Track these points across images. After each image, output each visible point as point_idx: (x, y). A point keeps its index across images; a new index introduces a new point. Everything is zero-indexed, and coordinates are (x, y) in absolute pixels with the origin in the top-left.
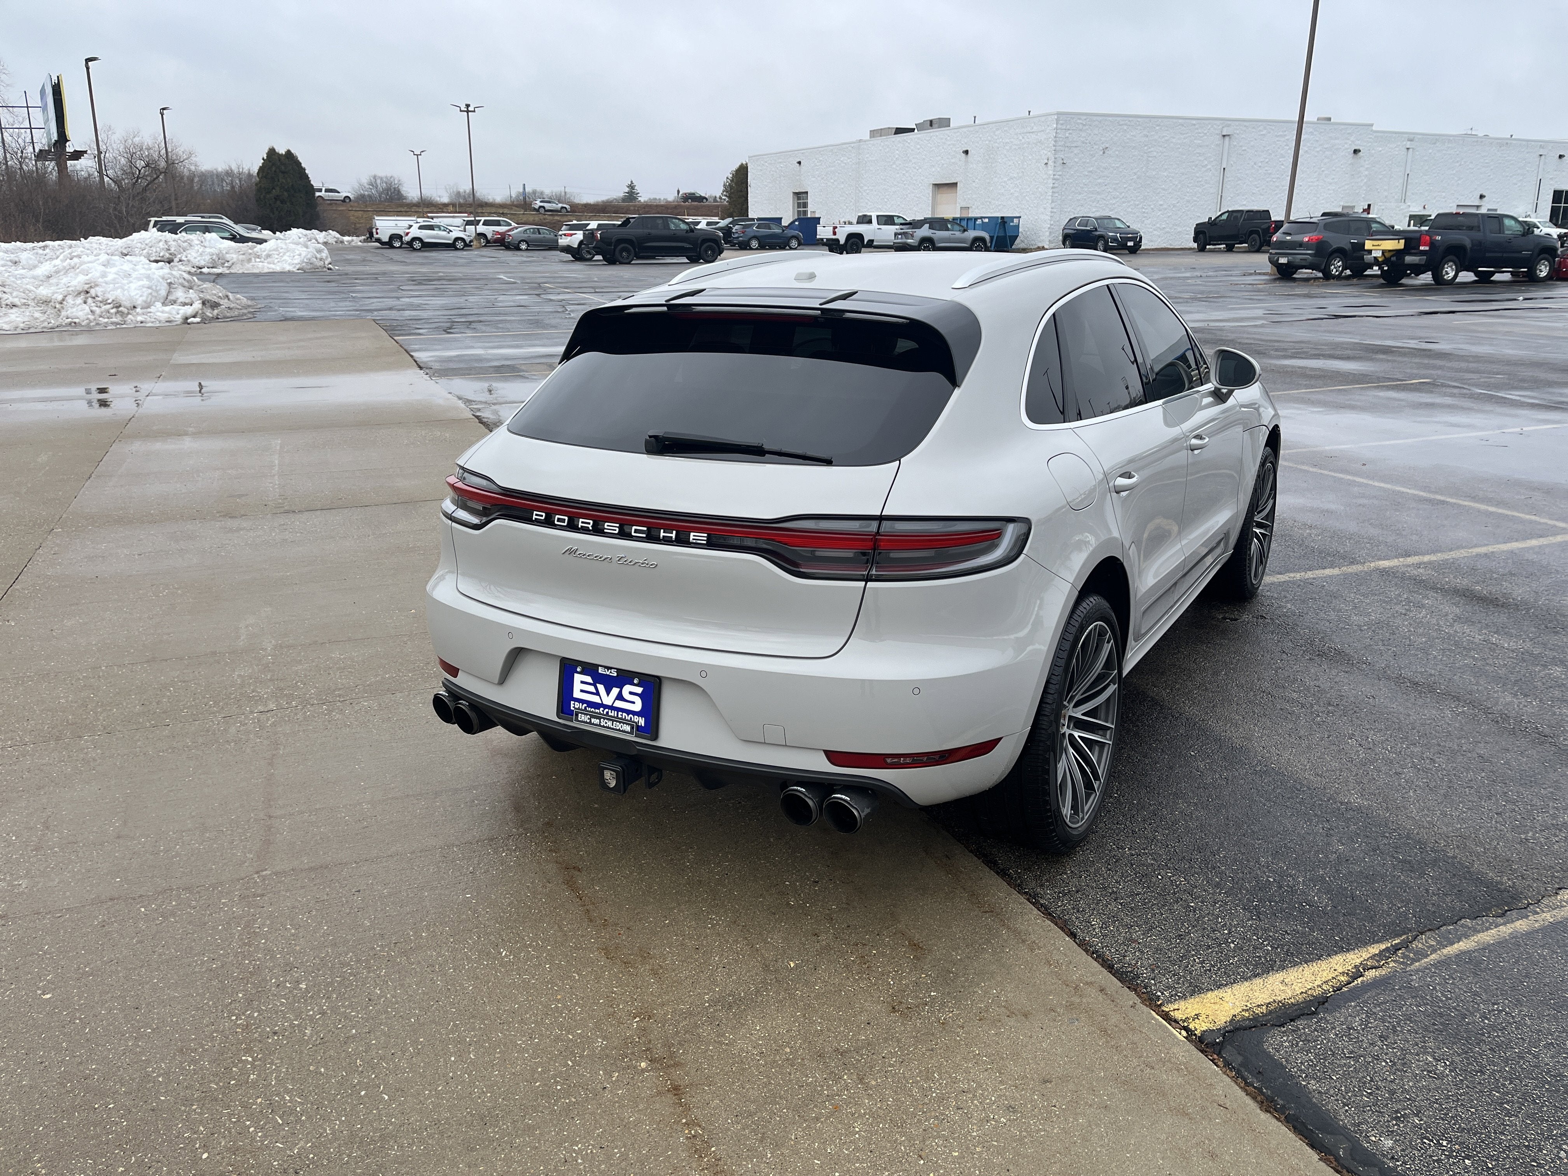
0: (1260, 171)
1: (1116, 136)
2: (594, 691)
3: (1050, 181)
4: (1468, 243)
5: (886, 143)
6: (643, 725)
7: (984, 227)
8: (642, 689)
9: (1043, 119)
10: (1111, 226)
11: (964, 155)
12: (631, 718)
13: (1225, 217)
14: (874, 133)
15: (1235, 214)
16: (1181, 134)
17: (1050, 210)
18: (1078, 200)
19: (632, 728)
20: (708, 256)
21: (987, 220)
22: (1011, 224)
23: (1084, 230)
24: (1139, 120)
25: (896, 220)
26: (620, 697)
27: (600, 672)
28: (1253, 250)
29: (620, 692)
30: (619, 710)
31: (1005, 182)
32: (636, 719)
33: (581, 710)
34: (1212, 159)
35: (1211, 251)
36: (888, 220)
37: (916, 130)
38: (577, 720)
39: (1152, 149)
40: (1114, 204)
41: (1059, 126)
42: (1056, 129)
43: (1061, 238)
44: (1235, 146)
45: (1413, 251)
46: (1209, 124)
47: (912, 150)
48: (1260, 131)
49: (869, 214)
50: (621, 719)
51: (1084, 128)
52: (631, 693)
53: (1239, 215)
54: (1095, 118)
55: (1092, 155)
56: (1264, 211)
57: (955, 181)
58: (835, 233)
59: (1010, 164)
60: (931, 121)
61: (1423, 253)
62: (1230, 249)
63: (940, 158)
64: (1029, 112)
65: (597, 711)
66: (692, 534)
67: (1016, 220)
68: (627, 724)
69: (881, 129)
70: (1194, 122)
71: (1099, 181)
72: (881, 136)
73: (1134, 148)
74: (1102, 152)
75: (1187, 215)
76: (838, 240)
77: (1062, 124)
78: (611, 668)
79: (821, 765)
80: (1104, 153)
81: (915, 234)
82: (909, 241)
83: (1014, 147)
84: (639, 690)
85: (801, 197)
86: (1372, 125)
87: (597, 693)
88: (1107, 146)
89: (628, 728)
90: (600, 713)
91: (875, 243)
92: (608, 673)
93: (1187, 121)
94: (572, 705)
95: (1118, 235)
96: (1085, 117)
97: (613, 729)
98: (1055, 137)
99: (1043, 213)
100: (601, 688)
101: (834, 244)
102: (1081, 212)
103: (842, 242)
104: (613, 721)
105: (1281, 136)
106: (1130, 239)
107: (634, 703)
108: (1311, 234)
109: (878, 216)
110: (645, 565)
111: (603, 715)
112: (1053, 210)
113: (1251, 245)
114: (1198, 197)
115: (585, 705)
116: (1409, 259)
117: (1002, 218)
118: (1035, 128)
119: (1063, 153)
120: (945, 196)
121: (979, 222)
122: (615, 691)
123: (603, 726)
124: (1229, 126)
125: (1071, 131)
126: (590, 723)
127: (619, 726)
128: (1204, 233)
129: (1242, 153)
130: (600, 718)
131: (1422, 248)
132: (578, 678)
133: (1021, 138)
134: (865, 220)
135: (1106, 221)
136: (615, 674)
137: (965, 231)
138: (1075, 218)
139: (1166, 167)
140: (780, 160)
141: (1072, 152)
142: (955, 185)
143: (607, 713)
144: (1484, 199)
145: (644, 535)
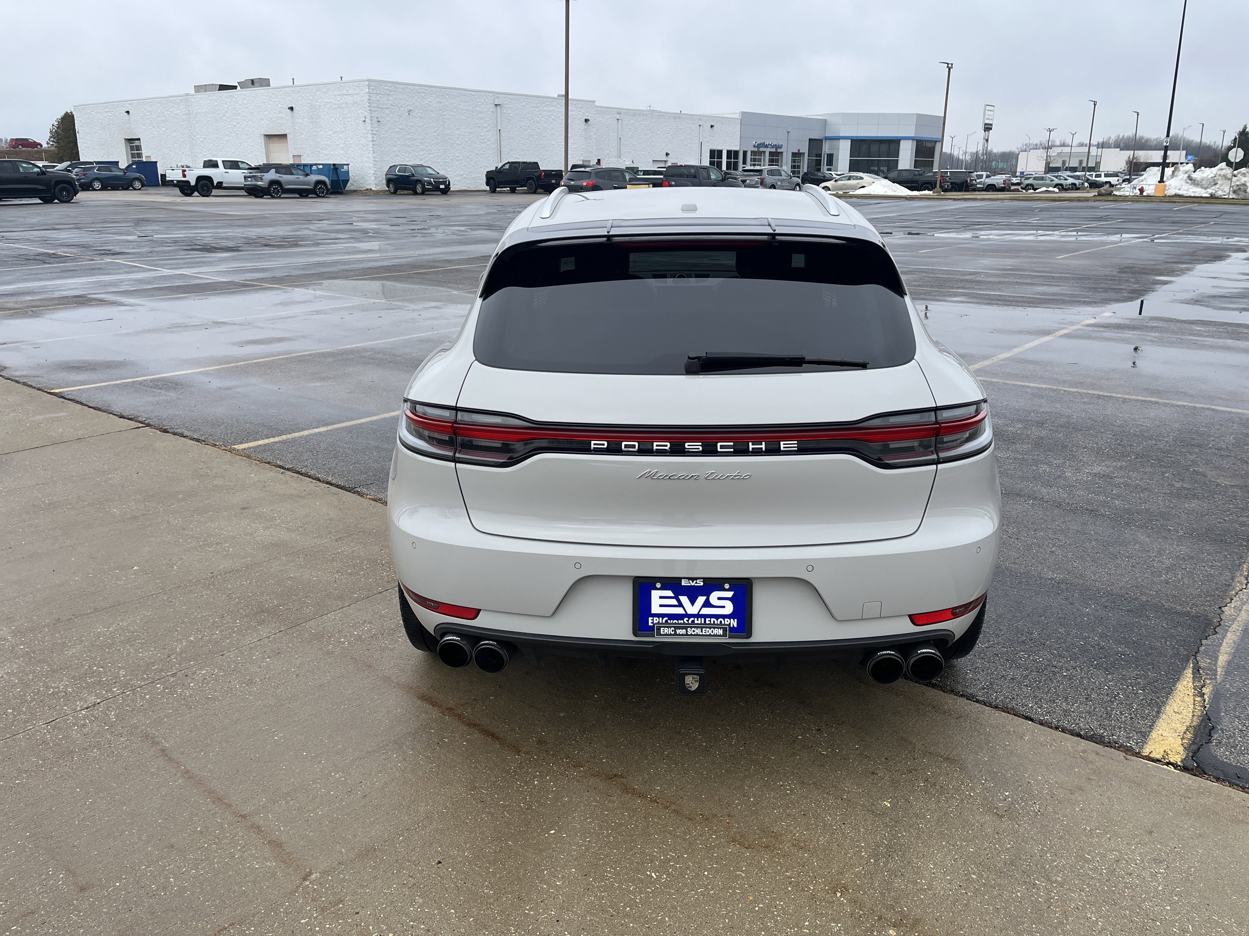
0: (525, 133)
1: (416, 101)
2: (676, 603)
3: (369, 135)
5: (214, 97)
6: (735, 626)
7: (319, 172)
8: (733, 593)
9: (356, 84)
10: (424, 172)
11: (289, 111)
12: (721, 622)
13: (507, 167)
14: (199, 89)
15: (514, 165)
16: (465, 102)
17: (373, 159)
18: (394, 151)
19: (725, 630)
20: (64, 197)
21: (321, 167)
22: (342, 170)
23: (403, 175)
24: (432, 89)
25: (241, 165)
26: (707, 604)
27: (683, 584)
28: (531, 192)
29: (707, 600)
30: (705, 616)
31: (330, 135)
32: (727, 621)
33: (662, 623)
34: (490, 123)
35: (500, 192)
36: (233, 165)
37: (239, 88)
38: (659, 634)
39: (445, 113)
40: (422, 155)
41: (371, 91)
42: (369, 92)
43: (384, 182)
44: (505, 113)
46: (485, 95)
47: (240, 105)
48: (521, 103)
49: (214, 159)
50: (710, 624)
51: (391, 93)
52: (719, 599)
53: (517, 165)
54: (399, 86)
55: (400, 116)
56: (534, 163)
57: (285, 133)
58: (184, 176)
59: (332, 120)
60: (252, 81)
62: (513, 191)
63: (267, 113)
64: (341, 78)
65: (680, 622)
66: (782, 443)
67: (345, 167)
68: (718, 628)
69: (205, 85)
70: (473, 93)
71: (409, 136)
72: (206, 91)
73: (432, 111)
74: (407, 114)
75: (478, 165)
76: (188, 182)
77: (373, 89)
78: (696, 579)
79: (905, 627)
80: (409, 114)
81: (263, 177)
82: (259, 183)
83: (334, 106)
84: (730, 594)
85: (133, 144)
86: (594, 102)
87: (680, 605)
88: (411, 108)
89: (721, 632)
90: (685, 623)
91: (224, 185)
92: (693, 584)
93: (469, 92)
94: (650, 621)
95: (432, 179)
96: (391, 85)
97: (703, 635)
98: (369, 100)
99: (366, 162)
100: (684, 599)
101: (186, 186)
102: (399, 160)
103: (193, 183)
104: (701, 628)
105: (535, 107)
106: (442, 183)
107: (724, 607)
108: (588, 180)
109: (223, 161)
110: (738, 478)
111: (689, 624)
112: (375, 159)
113: (529, 188)
114: (484, 151)
115: (666, 618)
117: (334, 165)
118: (350, 91)
119: (377, 112)
120: (276, 146)
121: (314, 168)
122: (701, 600)
123: (691, 635)
124: (498, 98)
125: (381, 96)
126: (676, 634)
127: (709, 631)
128: (493, 178)
129: (511, 118)
130: (686, 628)
132: (655, 595)
133: (339, 99)
134: (212, 164)
135: (419, 168)
136: (702, 584)
137: (307, 175)
138: (394, 166)
139: (458, 127)
140: (107, 110)
141: (384, 112)
142: (284, 136)
143: (693, 621)
144: (669, 156)
145: (732, 450)
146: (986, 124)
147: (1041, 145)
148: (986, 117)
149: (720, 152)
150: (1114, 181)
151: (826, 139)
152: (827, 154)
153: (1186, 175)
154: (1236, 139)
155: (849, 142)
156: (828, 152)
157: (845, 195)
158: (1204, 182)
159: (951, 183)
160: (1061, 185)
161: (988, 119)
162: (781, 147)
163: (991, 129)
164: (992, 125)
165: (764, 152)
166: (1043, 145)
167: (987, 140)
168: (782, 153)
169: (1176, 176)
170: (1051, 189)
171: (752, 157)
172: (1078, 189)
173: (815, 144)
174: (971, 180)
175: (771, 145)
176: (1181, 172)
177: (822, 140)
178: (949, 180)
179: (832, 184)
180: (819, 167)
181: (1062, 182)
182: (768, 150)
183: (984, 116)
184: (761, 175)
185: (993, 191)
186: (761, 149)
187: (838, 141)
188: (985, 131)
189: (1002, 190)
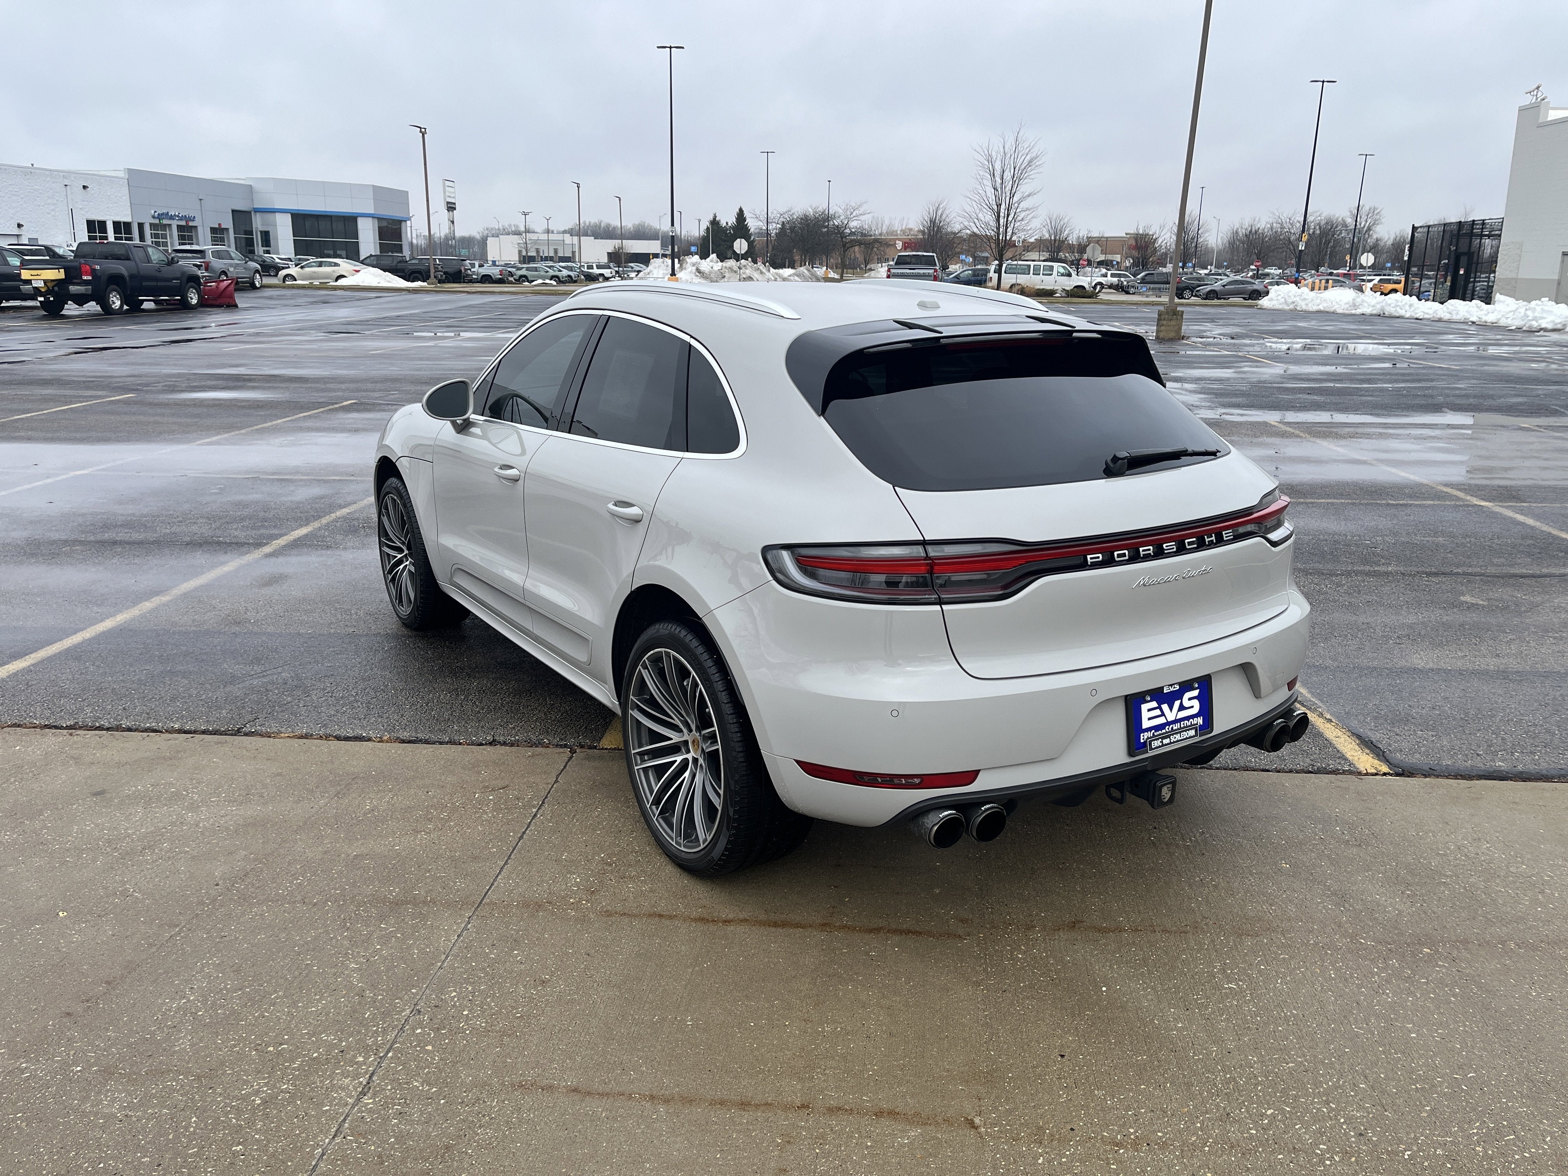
2: (1160, 713)
4: (125, 272)
6: (1202, 723)
8: (1199, 690)
12: (1192, 722)
19: (1196, 730)
26: (1182, 708)
27: (1164, 692)
29: (1181, 703)
30: (1182, 720)
32: (1195, 721)
33: (1152, 737)
38: (1151, 748)
45: (75, 281)
50: (1184, 727)
52: (1189, 699)
61: (87, 283)
65: (1164, 731)
66: (1223, 533)
68: (1192, 729)
78: (1174, 684)
84: (1196, 692)
87: (1162, 714)
89: (1192, 733)
90: (1167, 732)
92: (1171, 690)
94: (1141, 738)
97: (1181, 740)
100: (1165, 707)
104: (1180, 733)
107: (1193, 707)
110: (1205, 572)
111: (1170, 732)
115: (1154, 731)
116: (73, 289)
122: (1177, 704)
123: (1174, 742)
126: (1163, 745)
127: (1185, 735)
130: (1169, 737)
131: (85, 278)
132: (1144, 709)
136: (1177, 688)
143: (1174, 728)
144: (23, 228)
145: (1195, 546)
146: (448, 203)
147: (504, 229)
148: (447, 194)
149: (102, 225)
150: (607, 273)
151: (255, 212)
152: (261, 232)
153: (694, 268)
154: (708, 228)
155: (288, 217)
156: (261, 228)
157: (324, 286)
158: (712, 276)
159: (445, 273)
160: (557, 277)
161: (450, 197)
162: (193, 219)
163: (455, 209)
164: (454, 204)
165: (170, 225)
166: (506, 230)
167: (453, 222)
168: (196, 227)
169: (685, 269)
170: (548, 281)
171: (153, 232)
172: (575, 282)
173: (241, 217)
174: (466, 270)
175: (178, 216)
176: (688, 265)
177: (249, 213)
178: (441, 269)
179: (297, 272)
180: (252, 248)
181: (557, 273)
182: (174, 224)
183: (444, 192)
184: (205, 258)
185: (489, 283)
186: (165, 222)
187: (273, 214)
188: (448, 211)
189: (500, 281)
